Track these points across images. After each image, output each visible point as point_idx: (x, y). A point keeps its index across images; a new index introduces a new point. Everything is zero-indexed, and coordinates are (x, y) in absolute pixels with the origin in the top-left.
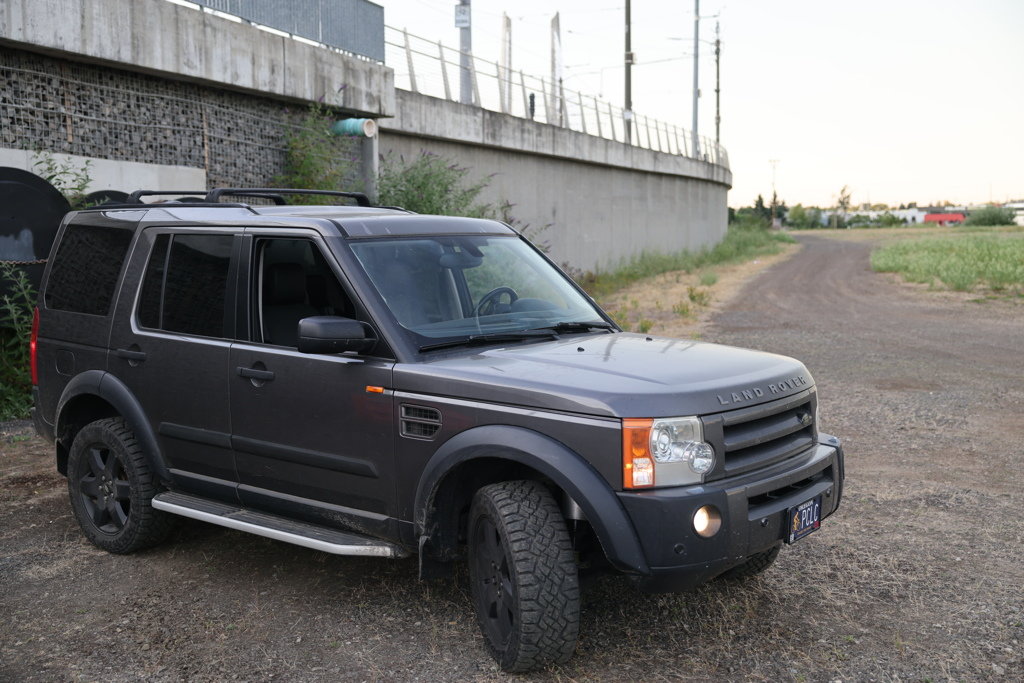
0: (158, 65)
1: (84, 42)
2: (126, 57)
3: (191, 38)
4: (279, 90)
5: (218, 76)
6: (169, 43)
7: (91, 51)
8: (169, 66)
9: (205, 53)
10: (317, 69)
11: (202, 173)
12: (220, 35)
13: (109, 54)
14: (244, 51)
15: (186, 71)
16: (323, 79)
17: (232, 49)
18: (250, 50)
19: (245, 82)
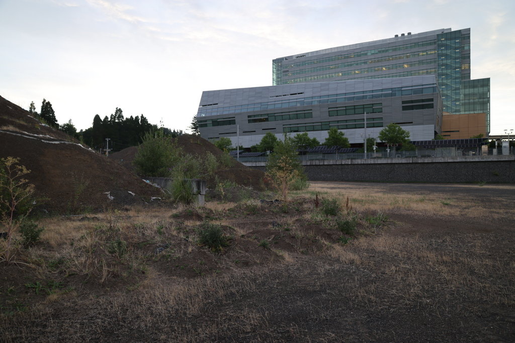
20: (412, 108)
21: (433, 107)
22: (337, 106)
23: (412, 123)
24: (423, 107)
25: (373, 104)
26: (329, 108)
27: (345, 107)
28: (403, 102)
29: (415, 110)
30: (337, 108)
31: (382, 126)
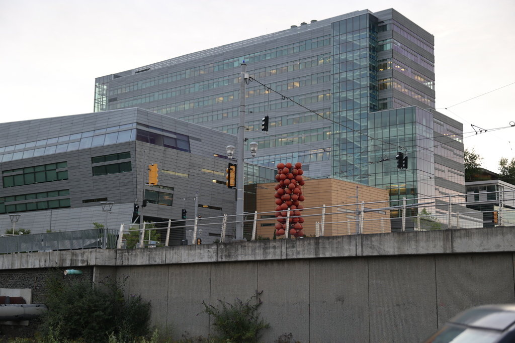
0: (16, 268)
1: (3, 267)
2: (10, 268)
3: (24, 260)
4: (47, 266)
5: (30, 267)
6: (19, 262)
7: (4, 268)
8: (19, 268)
9: (27, 262)
10: (61, 257)
11: (30, 290)
12: (31, 257)
13: (7, 268)
14: (37, 259)
15: (22, 267)
16: (63, 260)
17: (34, 259)
18: (39, 258)
19: (37, 266)
20: (106, 170)
21: (130, 169)
22: (13, 168)
23: (105, 199)
24: (119, 168)
25: (57, 163)
26: (3, 172)
27: (23, 169)
28: (94, 160)
29: (110, 176)
30: (13, 170)
31: (69, 207)
